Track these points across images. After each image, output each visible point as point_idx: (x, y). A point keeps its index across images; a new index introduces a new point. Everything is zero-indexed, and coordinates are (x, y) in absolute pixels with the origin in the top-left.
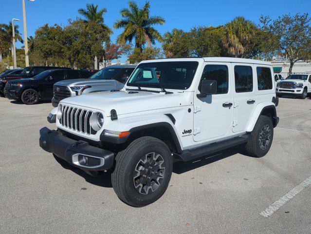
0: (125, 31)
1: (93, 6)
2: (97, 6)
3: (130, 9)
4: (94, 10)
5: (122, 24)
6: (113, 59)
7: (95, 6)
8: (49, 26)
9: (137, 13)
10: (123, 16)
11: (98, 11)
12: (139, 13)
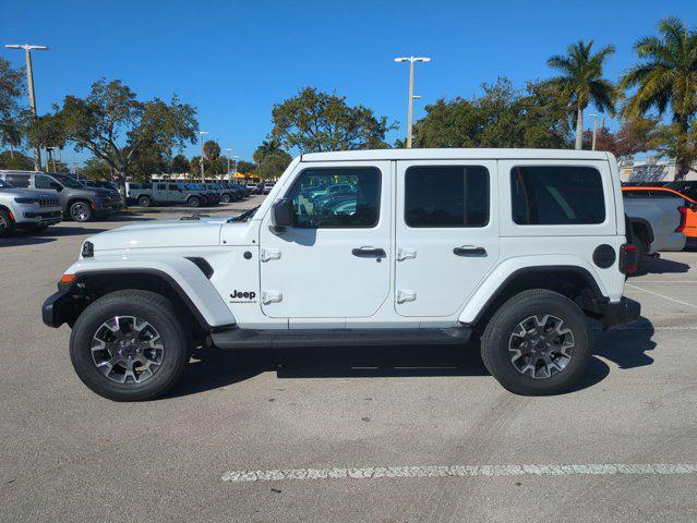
0: (642, 89)
1: (581, 44)
2: (591, 44)
3: (662, 38)
4: (582, 53)
5: (640, 74)
6: (634, 152)
7: (586, 45)
8: (447, 102)
9: (680, 41)
10: (641, 55)
11: (592, 54)
12: (685, 42)
